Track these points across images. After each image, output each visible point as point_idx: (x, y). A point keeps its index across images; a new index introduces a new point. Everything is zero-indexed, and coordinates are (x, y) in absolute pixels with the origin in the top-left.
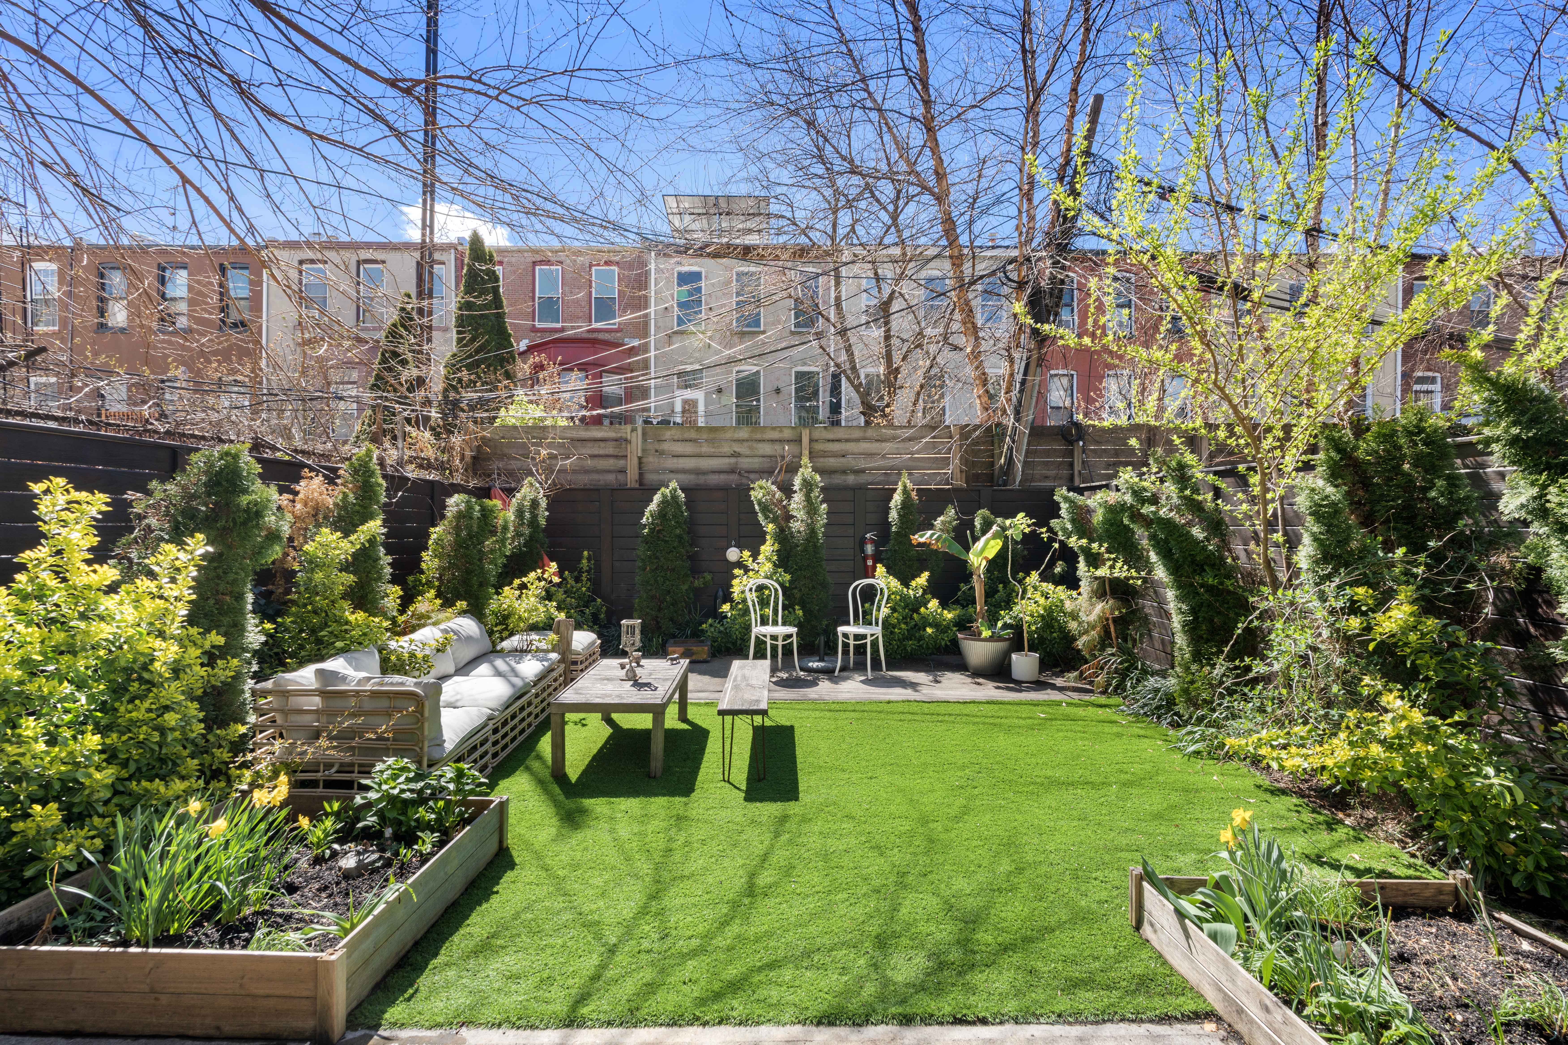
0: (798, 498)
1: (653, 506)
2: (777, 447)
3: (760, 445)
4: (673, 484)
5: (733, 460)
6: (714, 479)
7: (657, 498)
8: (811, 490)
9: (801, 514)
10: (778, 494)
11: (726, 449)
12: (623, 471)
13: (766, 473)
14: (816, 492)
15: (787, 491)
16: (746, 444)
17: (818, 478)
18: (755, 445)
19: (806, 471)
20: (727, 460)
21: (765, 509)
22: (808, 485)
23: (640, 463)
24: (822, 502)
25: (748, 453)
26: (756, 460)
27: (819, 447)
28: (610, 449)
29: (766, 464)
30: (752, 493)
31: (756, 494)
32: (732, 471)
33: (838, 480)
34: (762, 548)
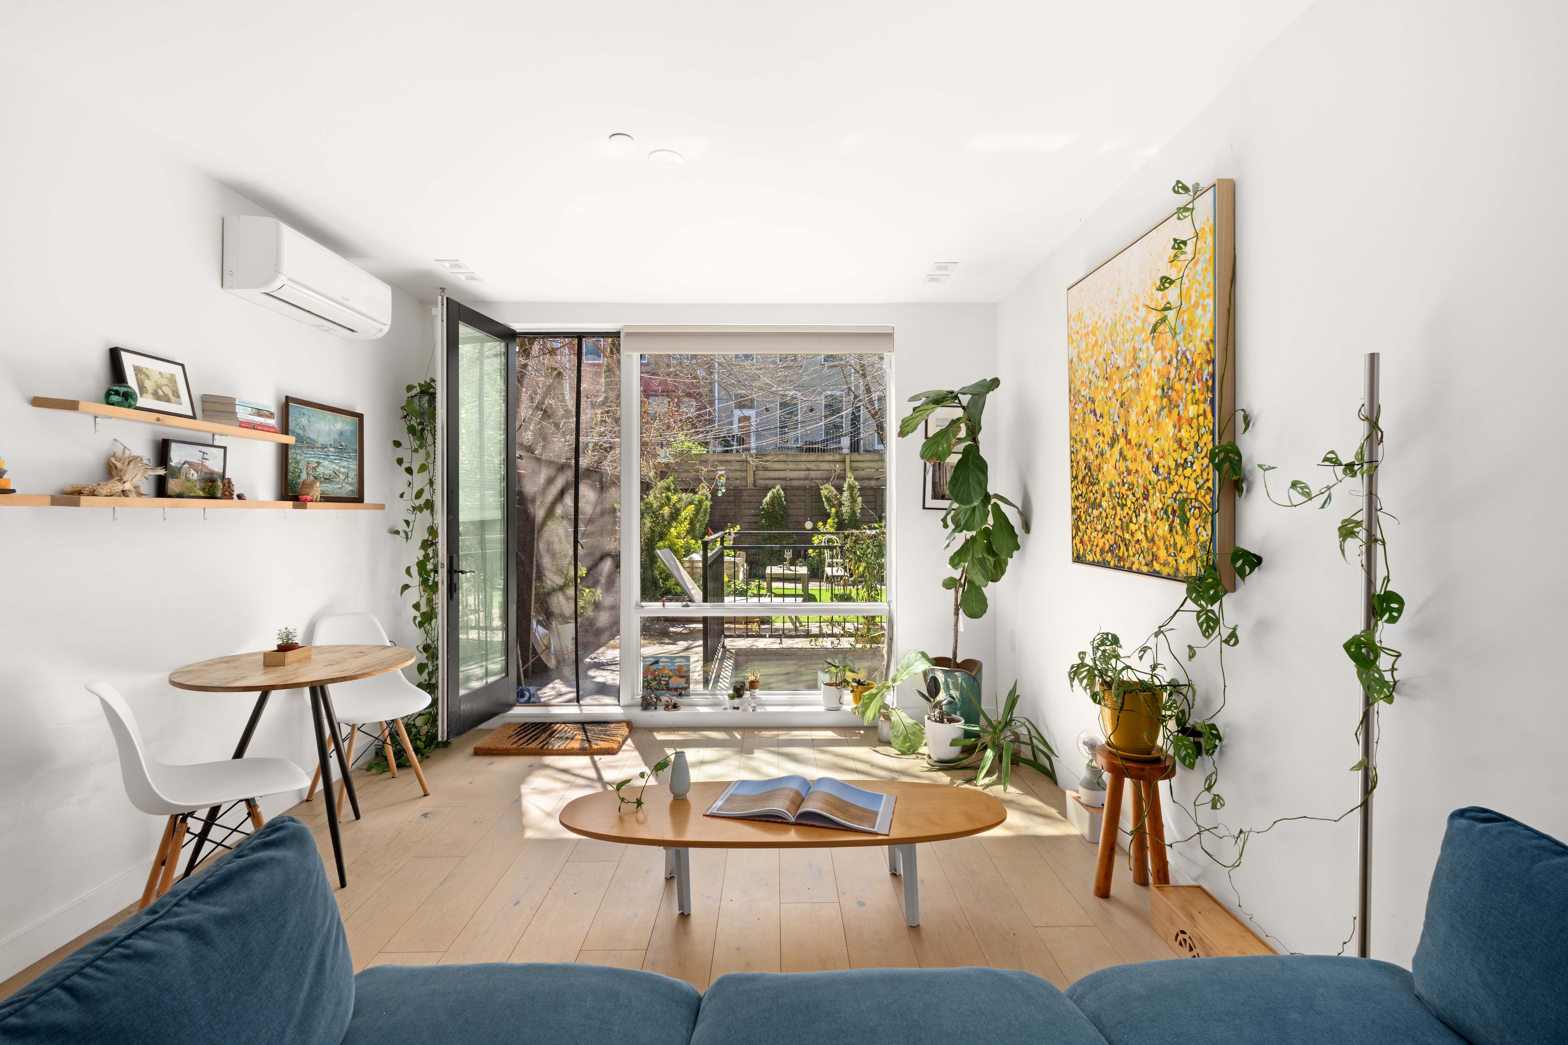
0: (846, 494)
1: (767, 499)
2: (832, 465)
3: (822, 464)
4: (778, 487)
5: (806, 472)
6: (796, 483)
7: (769, 494)
8: (853, 490)
9: (847, 503)
10: (835, 492)
11: (803, 466)
12: (745, 479)
13: (827, 480)
14: (856, 491)
15: (840, 490)
16: (814, 463)
17: (857, 483)
18: (818, 463)
19: (850, 479)
20: (803, 473)
21: (828, 500)
22: (851, 488)
23: (754, 474)
24: (859, 496)
25: (815, 468)
26: (819, 472)
27: (855, 465)
28: (737, 466)
29: (825, 474)
30: (822, 491)
31: (824, 492)
32: (806, 479)
33: (866, 483)
34: (829, 521)
